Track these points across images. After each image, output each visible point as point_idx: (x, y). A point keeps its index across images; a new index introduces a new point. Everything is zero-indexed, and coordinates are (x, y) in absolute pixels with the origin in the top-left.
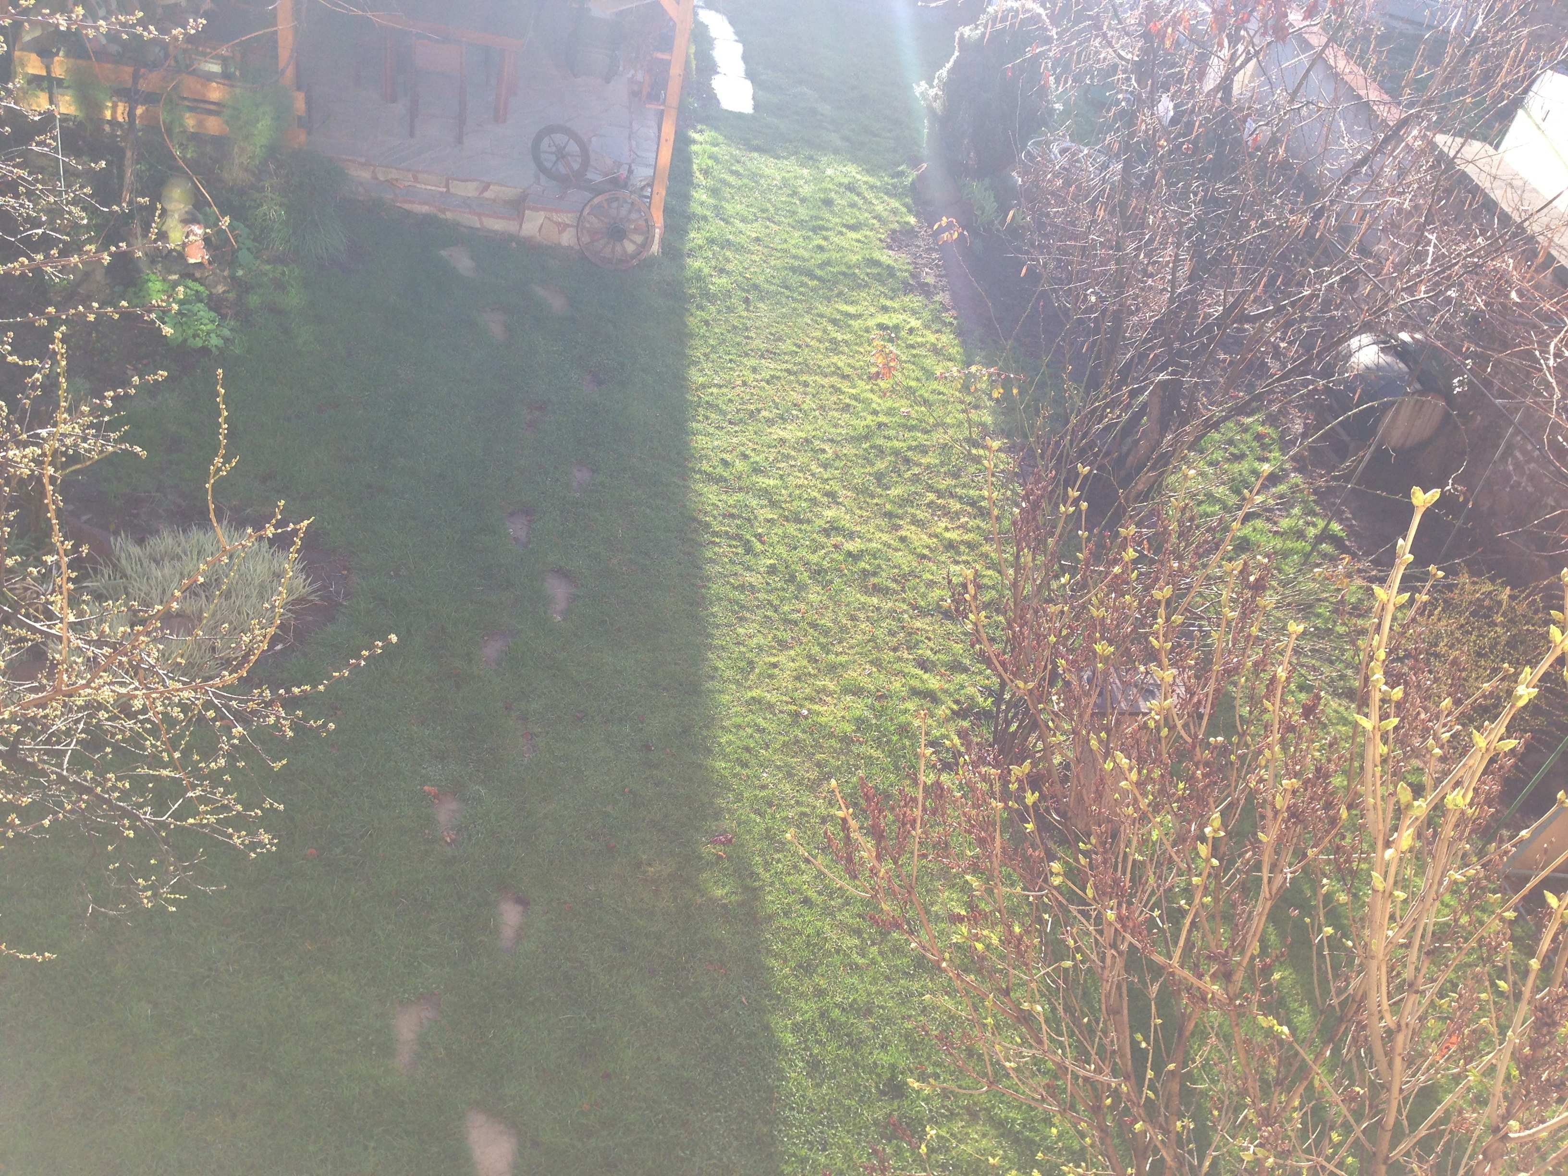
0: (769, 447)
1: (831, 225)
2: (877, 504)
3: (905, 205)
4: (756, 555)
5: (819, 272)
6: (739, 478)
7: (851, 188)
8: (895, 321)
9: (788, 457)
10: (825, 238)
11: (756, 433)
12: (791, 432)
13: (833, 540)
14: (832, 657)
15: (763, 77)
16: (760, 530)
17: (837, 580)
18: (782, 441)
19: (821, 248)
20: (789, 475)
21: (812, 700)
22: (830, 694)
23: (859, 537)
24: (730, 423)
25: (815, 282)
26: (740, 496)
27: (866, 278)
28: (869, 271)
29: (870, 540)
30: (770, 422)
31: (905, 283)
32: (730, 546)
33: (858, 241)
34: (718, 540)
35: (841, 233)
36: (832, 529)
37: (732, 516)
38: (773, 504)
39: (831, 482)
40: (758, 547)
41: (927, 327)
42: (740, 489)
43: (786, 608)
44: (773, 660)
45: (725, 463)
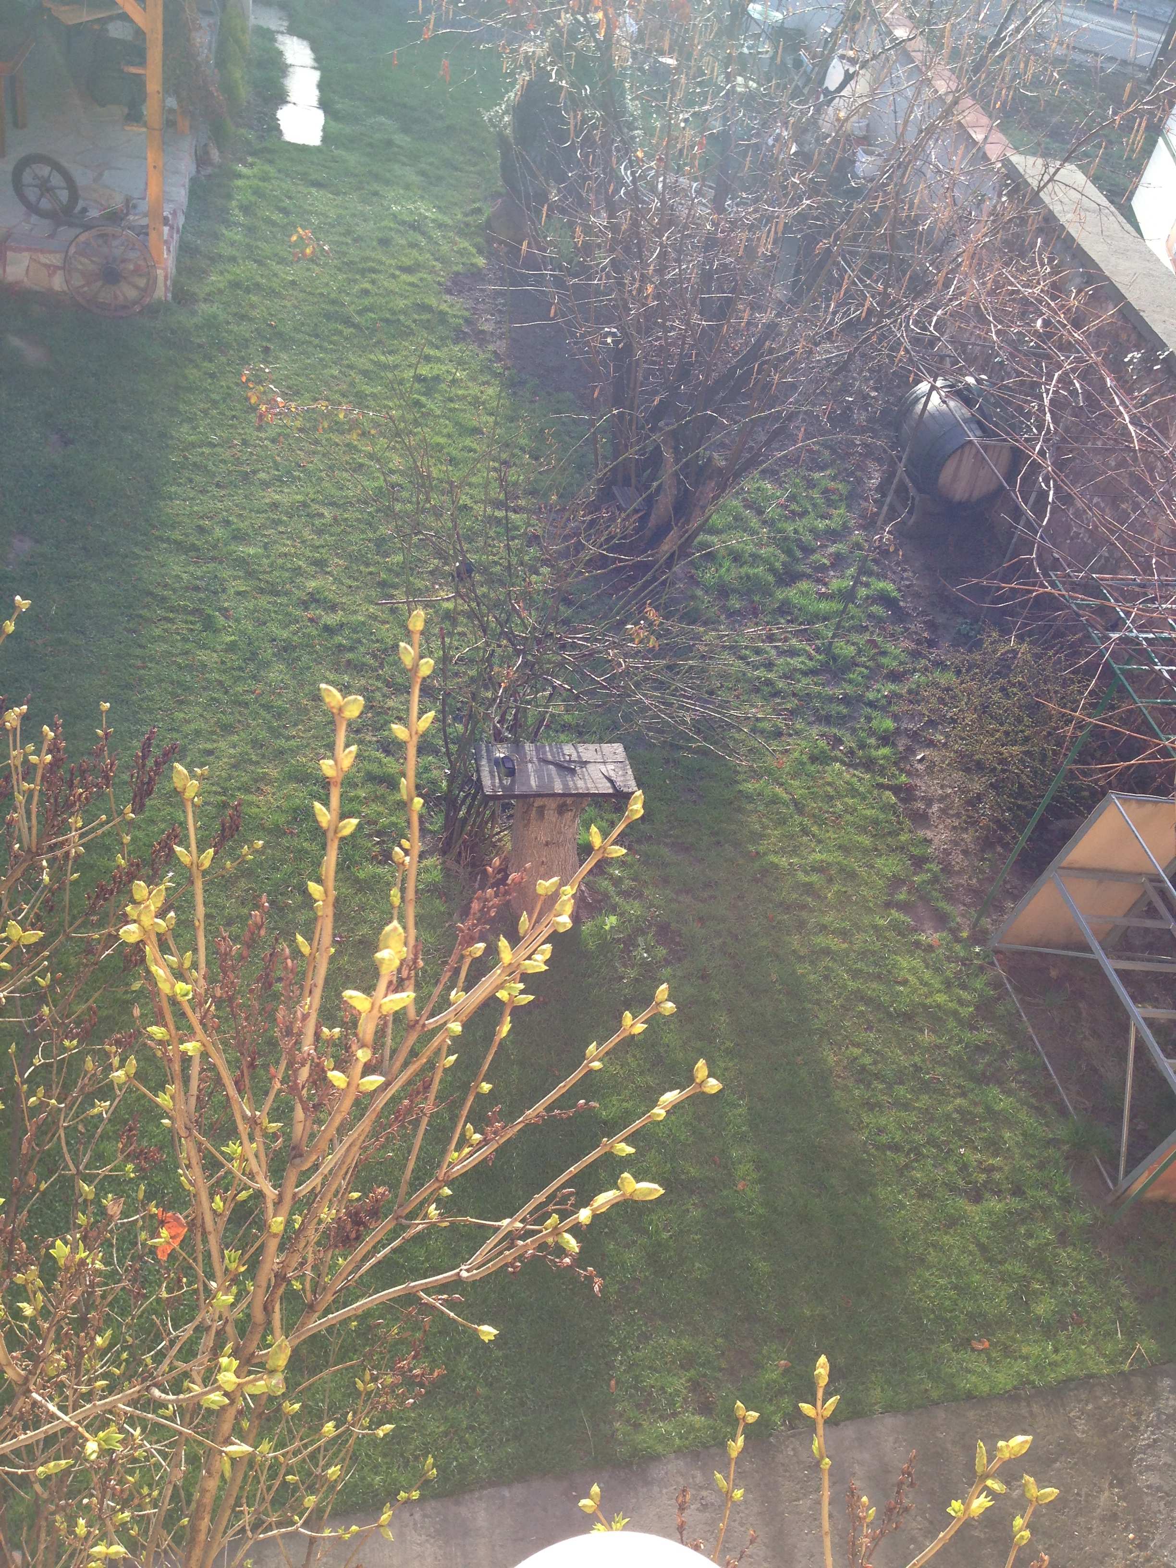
0: (258, 512)
1: (382, 267)
2: (371, 573)
3: (475, 246)
4: (216, 631)
5: (357, 319)
6: (215, 547)
7: (415, 227)
8: (435, 372)
9: (280, 522)
10: (373, 282)
11: (246, 497)
12: (286, 497)
13: (310, 614)
14: (282, 742)
15: (339, 106)
16: (226, 605)
17: (305, 658)
18: (275, 505)
19: (366, 292)
20: (275, 542)
21: (247, 790)
22: (270, 782)
23: (343, 610)
24: (218, 485)
25: (352, 330)
26: (212, 566)
27: (413, 326)
28: (416, 317)
29: (355, 612)
30: (265, 485)
31: (458, 330)
32: (186, 622)
33: (412, 284)
34: (171, 615)
35: (394, 276)
36: (314, 599)
37: (197, 589)
38: (250, 574)
39: (323, 551)
40: (221, 621)
41: (473, 379)
42: (213, 559)
43: (239, 689)
44: (209, 746)
45: (201, 530)
